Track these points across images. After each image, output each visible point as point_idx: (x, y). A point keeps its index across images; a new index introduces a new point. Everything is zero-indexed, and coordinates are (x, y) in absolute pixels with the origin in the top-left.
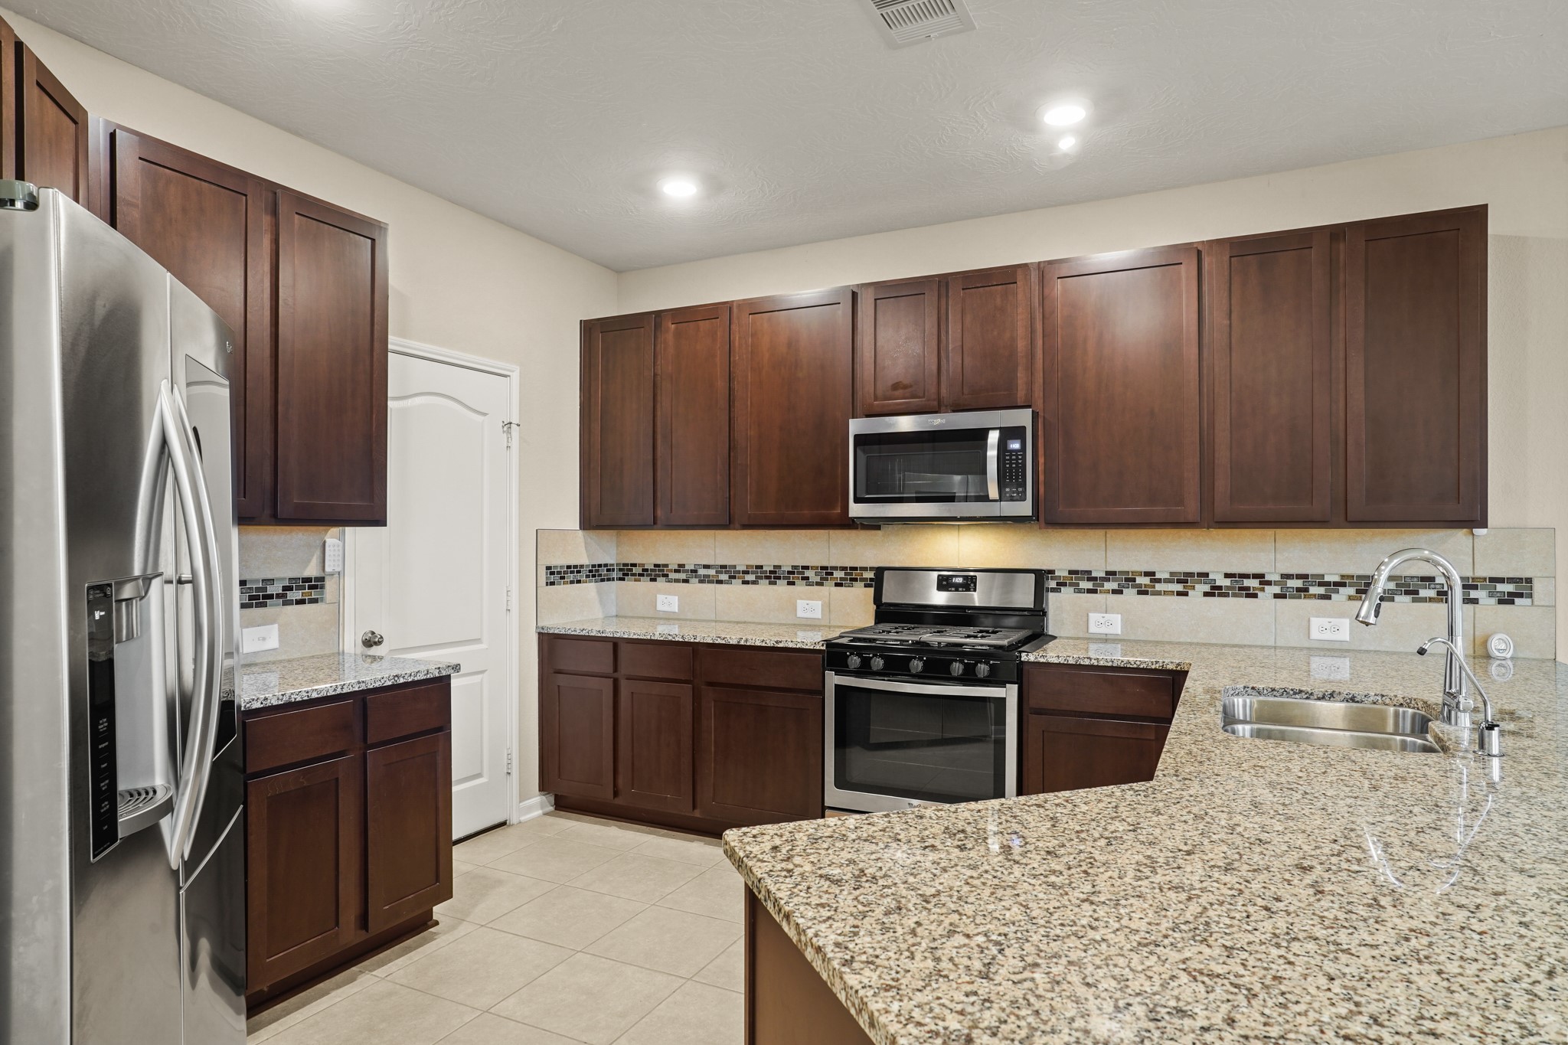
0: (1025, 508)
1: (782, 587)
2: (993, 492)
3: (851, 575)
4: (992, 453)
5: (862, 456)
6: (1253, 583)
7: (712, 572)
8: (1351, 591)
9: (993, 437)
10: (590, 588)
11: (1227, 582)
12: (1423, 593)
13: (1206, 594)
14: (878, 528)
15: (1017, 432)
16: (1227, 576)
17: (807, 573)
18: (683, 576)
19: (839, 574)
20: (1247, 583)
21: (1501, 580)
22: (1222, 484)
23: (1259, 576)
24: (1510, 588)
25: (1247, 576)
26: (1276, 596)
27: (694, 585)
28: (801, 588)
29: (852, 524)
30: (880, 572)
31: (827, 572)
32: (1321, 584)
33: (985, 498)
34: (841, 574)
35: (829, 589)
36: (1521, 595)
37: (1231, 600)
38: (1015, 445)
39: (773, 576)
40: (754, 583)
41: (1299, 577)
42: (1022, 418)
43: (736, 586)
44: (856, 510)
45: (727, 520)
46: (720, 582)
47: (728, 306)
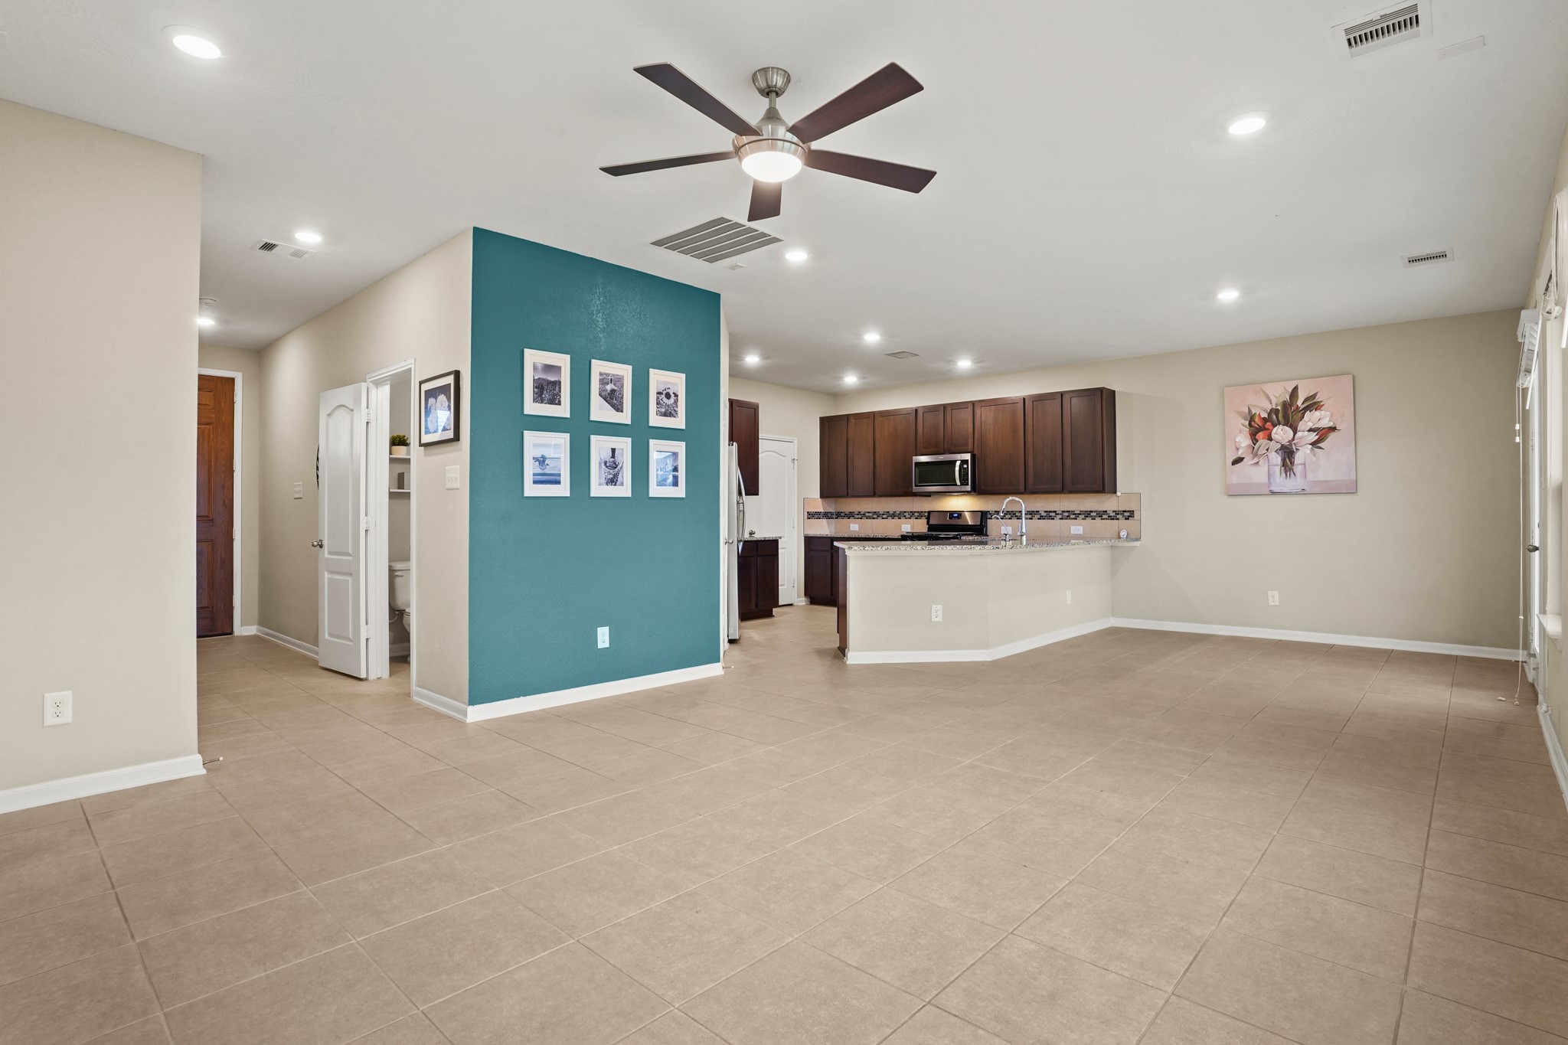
0: (969, 488)
1: (896, 520)
2: (958, 483)
3: (920, 515)
4: (957, 469)
5: (917, 470)
6: (1053, 514)
7: (871, 514)
8: (1083, 516)
9: (958, 463)
10: (824, 521)
11: (1045, 514)
12: (1104, 517)
13: (1039, 519)
14: (930, 496)
15: (964, 462)
16: (1045, 512)
17: (905, 514)
18: (860, 516)
19: (916, 514)
20: (1051, 514)
21: (1125, 511)
22: (1031, 479)
23: (1055, 512)
24: (1128, 514)
25: (1051, 512)
26: (1060, 519)
27: (864, 520)
28: (903, 520)
29: (915, 495)
30: (929, 512)
31: (912, 513)
32: (1074, 514)
33: (956, 485)
34: (917, 514)
35: (913, 520)
36: (1131, 516)
37: (1046, 520)
38: (965, 466)
39: (893, 516)
40: (886, 518)
41: (1067, 512)
42: (968, 457)
43: (880, 520)
44: (915, 489)
45: (874, 494)
46: (874, 518)
47: (874, 413)
